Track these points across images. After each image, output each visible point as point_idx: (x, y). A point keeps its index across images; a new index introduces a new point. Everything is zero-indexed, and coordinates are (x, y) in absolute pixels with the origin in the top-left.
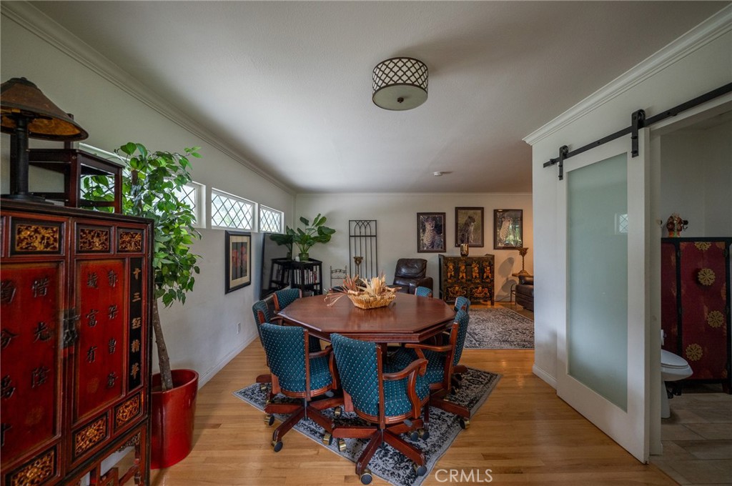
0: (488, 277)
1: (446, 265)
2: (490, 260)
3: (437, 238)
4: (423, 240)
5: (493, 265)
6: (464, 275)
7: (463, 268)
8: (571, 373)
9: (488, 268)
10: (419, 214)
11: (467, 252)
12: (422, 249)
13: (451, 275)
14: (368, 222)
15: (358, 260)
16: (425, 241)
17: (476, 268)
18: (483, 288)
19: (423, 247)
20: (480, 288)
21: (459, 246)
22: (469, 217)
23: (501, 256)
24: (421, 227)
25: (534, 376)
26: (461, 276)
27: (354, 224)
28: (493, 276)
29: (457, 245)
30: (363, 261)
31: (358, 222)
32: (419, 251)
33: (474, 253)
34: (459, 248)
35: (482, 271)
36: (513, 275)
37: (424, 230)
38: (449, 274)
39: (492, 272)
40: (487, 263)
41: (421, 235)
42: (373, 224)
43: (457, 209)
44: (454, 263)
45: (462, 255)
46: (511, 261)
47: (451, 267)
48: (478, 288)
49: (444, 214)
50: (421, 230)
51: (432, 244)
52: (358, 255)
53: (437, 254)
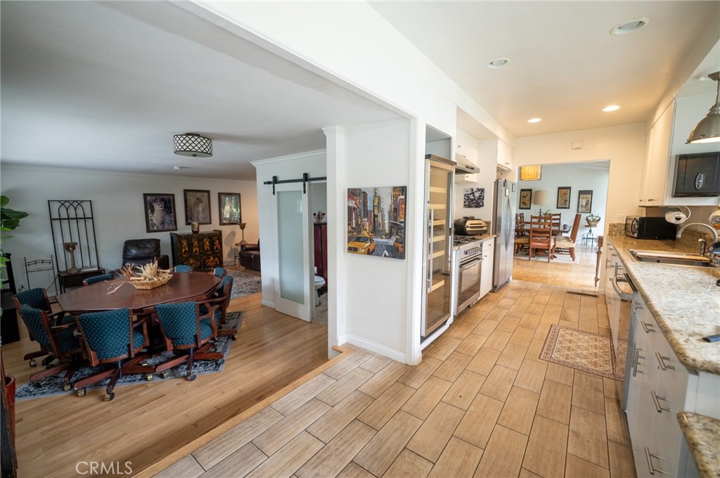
0: (217, 248)
1: (180, 242)
2: (218, 235)
3: (167, 218)
4: (152, 220)
5: (221, 238)
6: (197, 249)
7: (196, 243)
8: (282, 297)
9: (217, 241)
10: (145, 195)
11: (198, 229)
12: (151, 228)
13: (185, 251)
14: (80, 203)
15: (69, 247)
16: (154, 221)
17: (207, 242)
18: (214, 258)
19: (153, 227)
20: (212, 258)
21: (190, 224)
22: (197, 199)
23: (226, 230)
24: (149, 207)
25: (263, 306)
26: (194, 250)
27: (55, 206)
28: (221, 248)
29: (188, 224)
30: (77, 247)
31: (62, 203)
32: (148, 231)
33: (204, 229)
34: (190, 226)
35: (212, 244)
36: (236, 245)
37: (153, 211)
38: (183, 250)
39: (221, 244)
40: (216, 238)
41: (150, 215)
42: (87, 206)
43: (185, 191)
44: (188, 240)
45: (194, 232)
46: (233, 234)
47: (185, 244)
48: (209, 258)
49: (173, 195)
50: (149, 211)
51: (163, 223)
52: (68, 241)
53: (169, 233)
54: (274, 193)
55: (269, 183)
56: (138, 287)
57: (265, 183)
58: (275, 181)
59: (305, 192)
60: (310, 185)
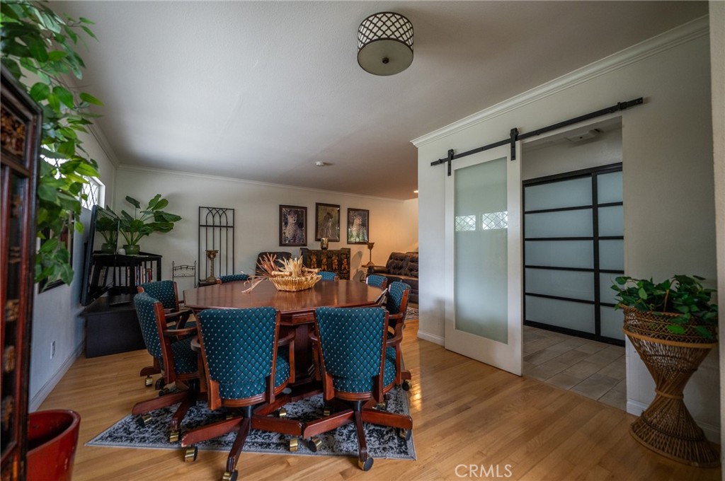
0: (345, 268)
1: (310, 258)
2: (345, 254)
3: (298, 231)
4: (285, 233)
5: (349, 257)
6: (326, 267)
7: (325, 260)
8: (457, 328)
9: (346, 260)
10: (281, 207)
11: (327, 245)
12: (283, 243)
14: (224, 210)
15: (211, 255)
16: (287, 235)
17: (336, 261)
19: (285, 241)
21: (319, 240)
22: (328, 213)
23: (354, 249)
24: (283, 221)
25: (420, 340)
27: (204, 212)
28: (349, 268)
29: (318, 240)
30: (218, 254)
31: (210, 209)
33: (333, 247)
34: (320, 243)
35: (340, 263)
36: (363, 266)
37: (286, 224)
39: (349, 264)
40: (345, 256)
41: (283, 228)
42: (230, 214)
43: (318, 205)
44: (317, 255)
45: (322, 248)
46: (360, 254)
47: (314, 260)
49: (306, 208)
50: (283, 224)
51: (294, 237)
52: (210, 248)
53: (299, 248)
54: (449, 174)
55: (441, 161)
56: (279, 287)
57: (433, 164)
58: (452, 155)
59: (513, 157)
60: (523, 145)
